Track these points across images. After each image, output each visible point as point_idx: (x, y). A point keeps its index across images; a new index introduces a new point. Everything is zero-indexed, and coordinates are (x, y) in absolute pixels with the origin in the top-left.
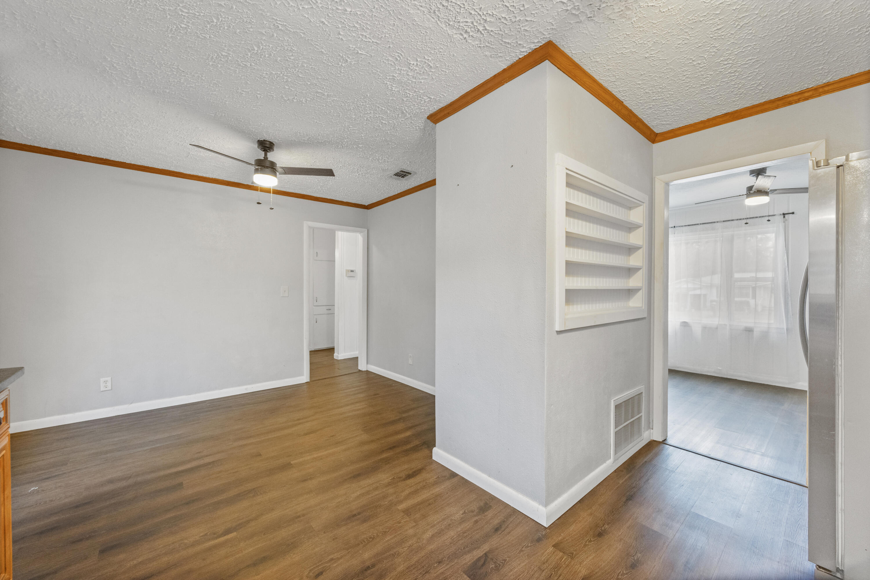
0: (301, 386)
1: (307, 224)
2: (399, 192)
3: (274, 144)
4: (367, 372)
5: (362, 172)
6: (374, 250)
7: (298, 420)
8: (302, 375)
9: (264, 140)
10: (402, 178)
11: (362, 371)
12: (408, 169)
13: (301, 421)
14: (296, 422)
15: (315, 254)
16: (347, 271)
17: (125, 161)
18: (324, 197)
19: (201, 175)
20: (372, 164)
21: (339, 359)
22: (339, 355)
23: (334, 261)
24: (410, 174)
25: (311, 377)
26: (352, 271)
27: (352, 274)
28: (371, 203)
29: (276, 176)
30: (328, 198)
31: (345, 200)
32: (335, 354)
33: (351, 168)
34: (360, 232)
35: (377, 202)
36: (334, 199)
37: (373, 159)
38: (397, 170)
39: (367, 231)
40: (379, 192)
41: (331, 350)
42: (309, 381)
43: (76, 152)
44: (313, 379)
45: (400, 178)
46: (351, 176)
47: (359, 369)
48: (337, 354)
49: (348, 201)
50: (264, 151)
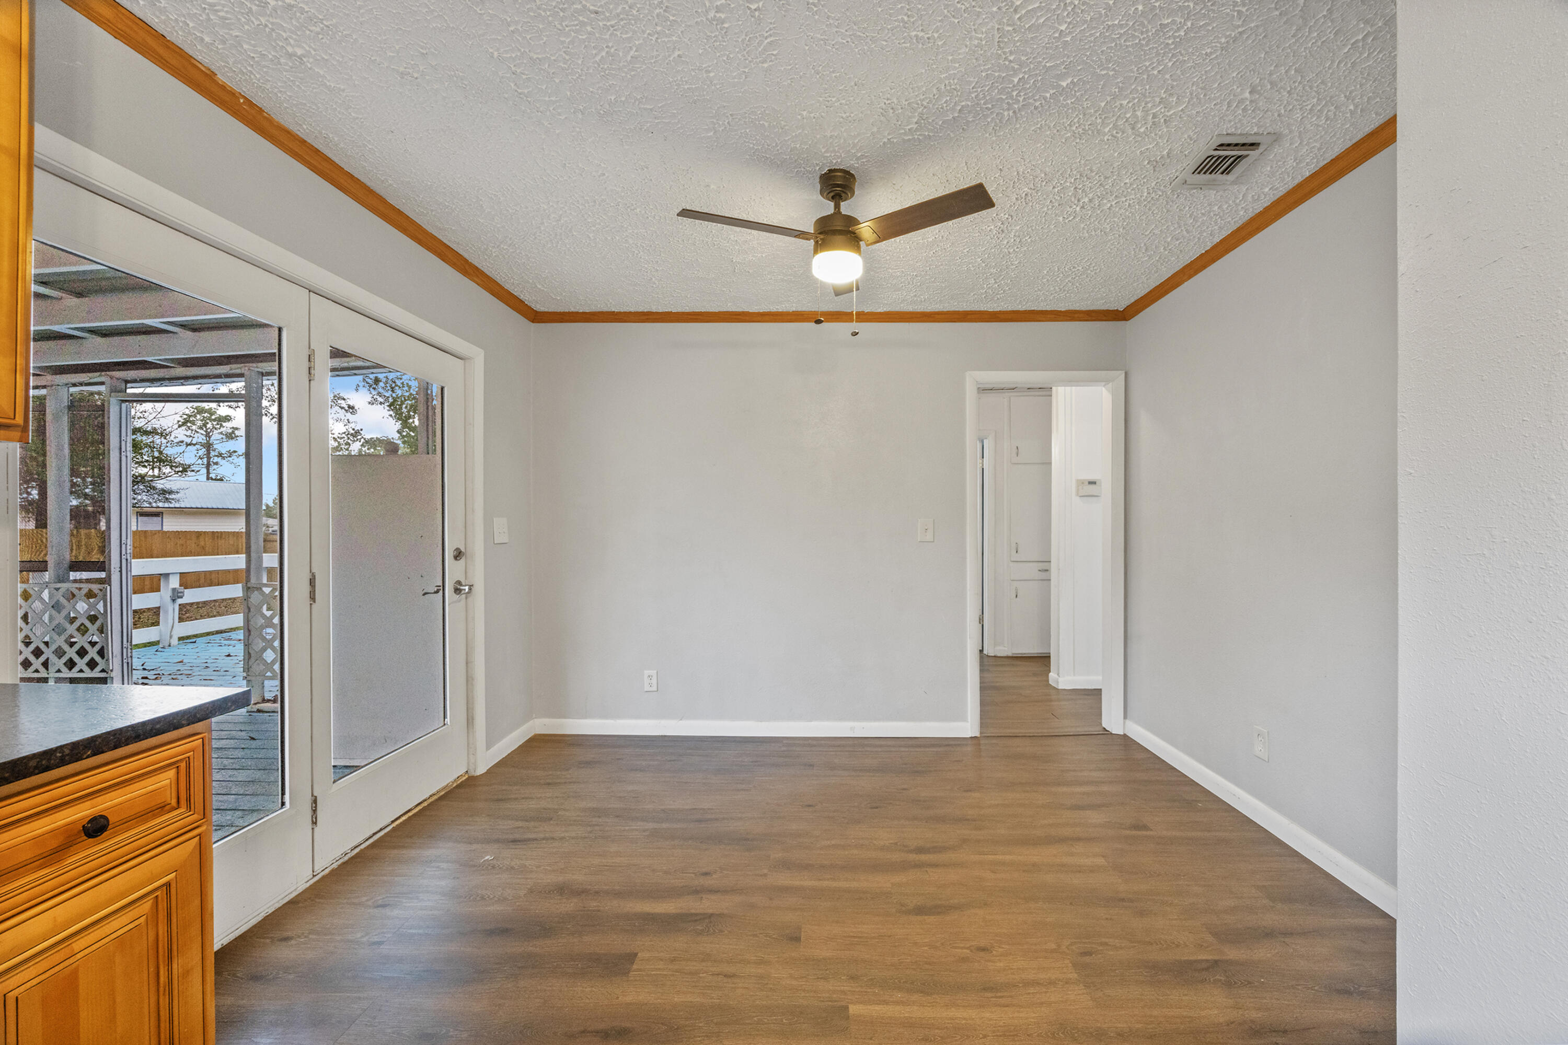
0: (959, 745)
1: (974, 378)
2: (1217, 240)
3: (853, 176)
4: (1126, 741)
5: (1091, 195)
6: (1144, 423)
7: (920, 850)
8: (964, 719)
9: (830, 171)
10: (1224, 176)
11: (1111, 734)
12: (1247, 129)
13: (924, 857)
14: (912, 857)
15: (1015, 450)
16: (1080, 483)
17: (670, 310)
18: (1010, 309)
19: (775, 310)
20: (1115, 151)
21: (1060, 687)
22: (1060, 679)
23: (1050, 463)
24: (1254, 145)
25: (982, 725)
26: (1092, 483)
27: (1092, 489)
28: (1133, 300)
29: (857, 249)
30: (1020, 308)
31: (1062, 307)
32: (1051, 674)
33: (1056, 190)
34: (1107, 381)
35: (1151, 292)
36: (1035, 308)
37: (1115, 126)
38: (1203, 148)
39: (1124, 374)
40: (1150, 257)
41: (1043, 660)
42: (978, 735)
43: (613, 310)
44: (991, 732)
45: (1218, 176)
46: (1061, 219)
47: (1104, 725)
48: (1056, 676)
49: (1071, 308)
50: (833, 198)
